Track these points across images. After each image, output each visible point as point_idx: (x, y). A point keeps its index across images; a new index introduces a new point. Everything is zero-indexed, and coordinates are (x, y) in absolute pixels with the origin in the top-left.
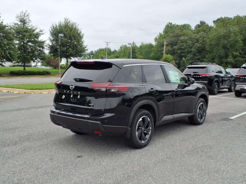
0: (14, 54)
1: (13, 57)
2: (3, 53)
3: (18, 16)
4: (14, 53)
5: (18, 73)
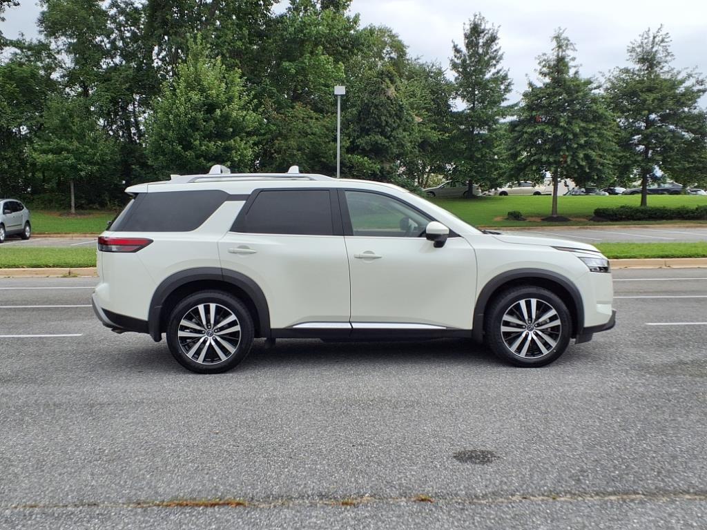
0: (602, 161)
1: (599, 167)
2: (569, 159)
3: (633, 48)
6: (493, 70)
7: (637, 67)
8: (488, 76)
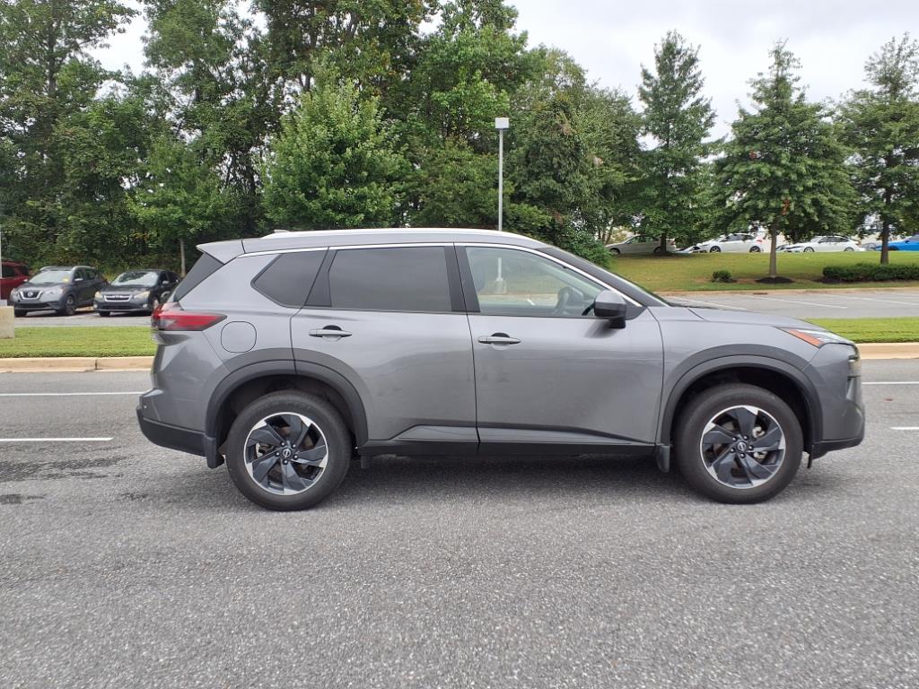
0: (835, 207)
1: (831, 215)
2: (792, 207)
3: (872, 64)
4: (831, 201)
5: (852, 274)
6: (692, 100)
7: (877, 89)
8: (685, 106)
